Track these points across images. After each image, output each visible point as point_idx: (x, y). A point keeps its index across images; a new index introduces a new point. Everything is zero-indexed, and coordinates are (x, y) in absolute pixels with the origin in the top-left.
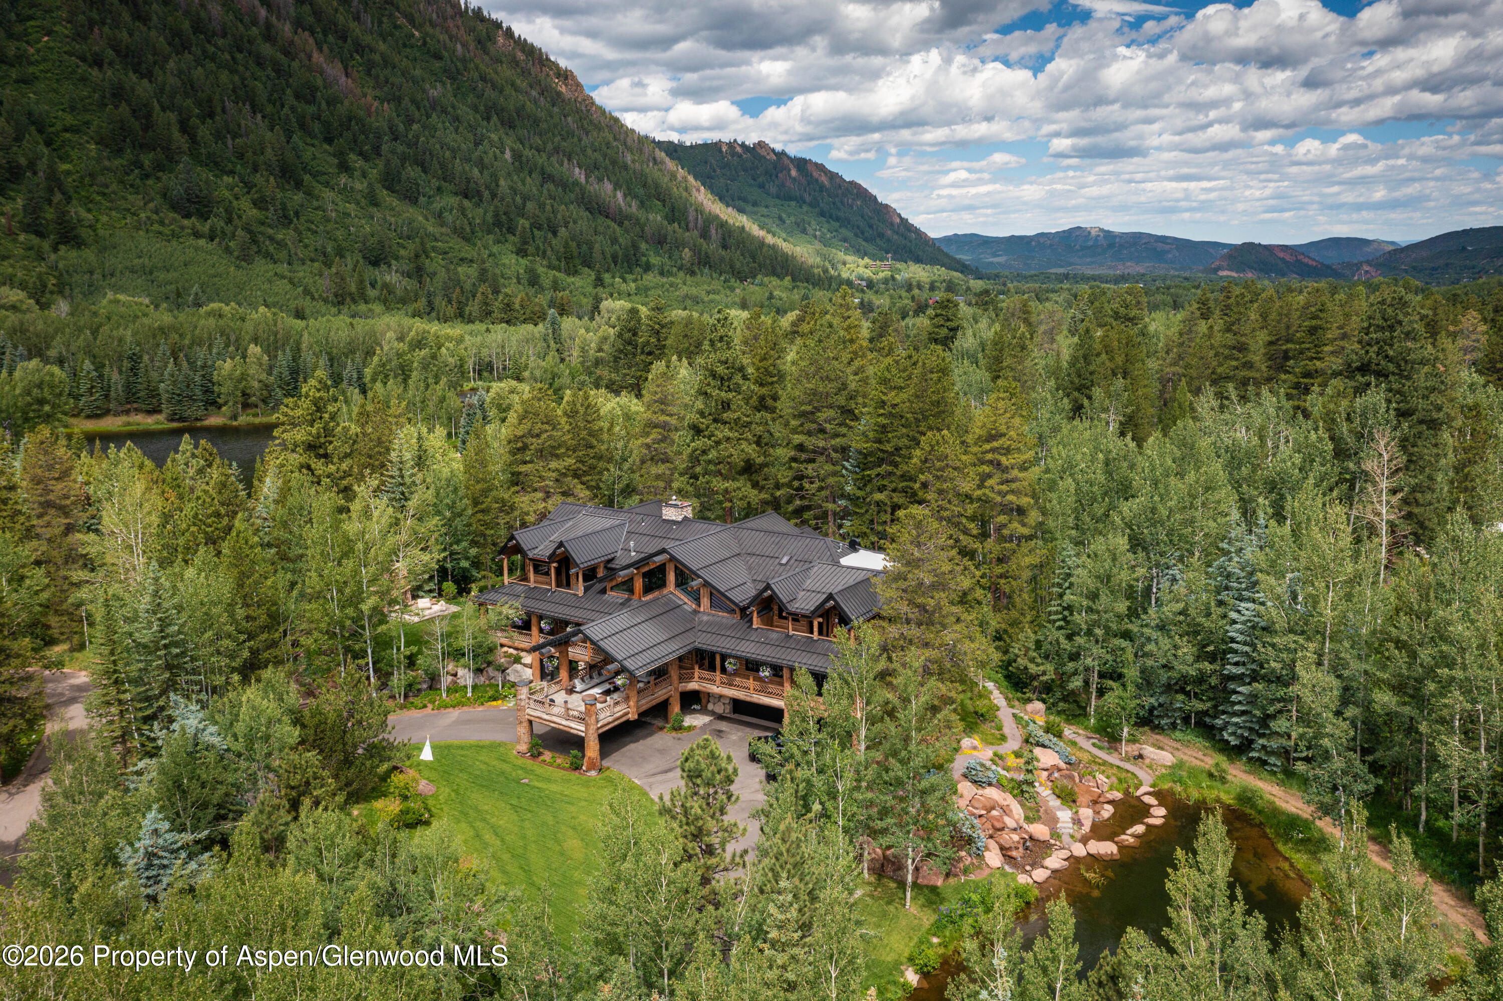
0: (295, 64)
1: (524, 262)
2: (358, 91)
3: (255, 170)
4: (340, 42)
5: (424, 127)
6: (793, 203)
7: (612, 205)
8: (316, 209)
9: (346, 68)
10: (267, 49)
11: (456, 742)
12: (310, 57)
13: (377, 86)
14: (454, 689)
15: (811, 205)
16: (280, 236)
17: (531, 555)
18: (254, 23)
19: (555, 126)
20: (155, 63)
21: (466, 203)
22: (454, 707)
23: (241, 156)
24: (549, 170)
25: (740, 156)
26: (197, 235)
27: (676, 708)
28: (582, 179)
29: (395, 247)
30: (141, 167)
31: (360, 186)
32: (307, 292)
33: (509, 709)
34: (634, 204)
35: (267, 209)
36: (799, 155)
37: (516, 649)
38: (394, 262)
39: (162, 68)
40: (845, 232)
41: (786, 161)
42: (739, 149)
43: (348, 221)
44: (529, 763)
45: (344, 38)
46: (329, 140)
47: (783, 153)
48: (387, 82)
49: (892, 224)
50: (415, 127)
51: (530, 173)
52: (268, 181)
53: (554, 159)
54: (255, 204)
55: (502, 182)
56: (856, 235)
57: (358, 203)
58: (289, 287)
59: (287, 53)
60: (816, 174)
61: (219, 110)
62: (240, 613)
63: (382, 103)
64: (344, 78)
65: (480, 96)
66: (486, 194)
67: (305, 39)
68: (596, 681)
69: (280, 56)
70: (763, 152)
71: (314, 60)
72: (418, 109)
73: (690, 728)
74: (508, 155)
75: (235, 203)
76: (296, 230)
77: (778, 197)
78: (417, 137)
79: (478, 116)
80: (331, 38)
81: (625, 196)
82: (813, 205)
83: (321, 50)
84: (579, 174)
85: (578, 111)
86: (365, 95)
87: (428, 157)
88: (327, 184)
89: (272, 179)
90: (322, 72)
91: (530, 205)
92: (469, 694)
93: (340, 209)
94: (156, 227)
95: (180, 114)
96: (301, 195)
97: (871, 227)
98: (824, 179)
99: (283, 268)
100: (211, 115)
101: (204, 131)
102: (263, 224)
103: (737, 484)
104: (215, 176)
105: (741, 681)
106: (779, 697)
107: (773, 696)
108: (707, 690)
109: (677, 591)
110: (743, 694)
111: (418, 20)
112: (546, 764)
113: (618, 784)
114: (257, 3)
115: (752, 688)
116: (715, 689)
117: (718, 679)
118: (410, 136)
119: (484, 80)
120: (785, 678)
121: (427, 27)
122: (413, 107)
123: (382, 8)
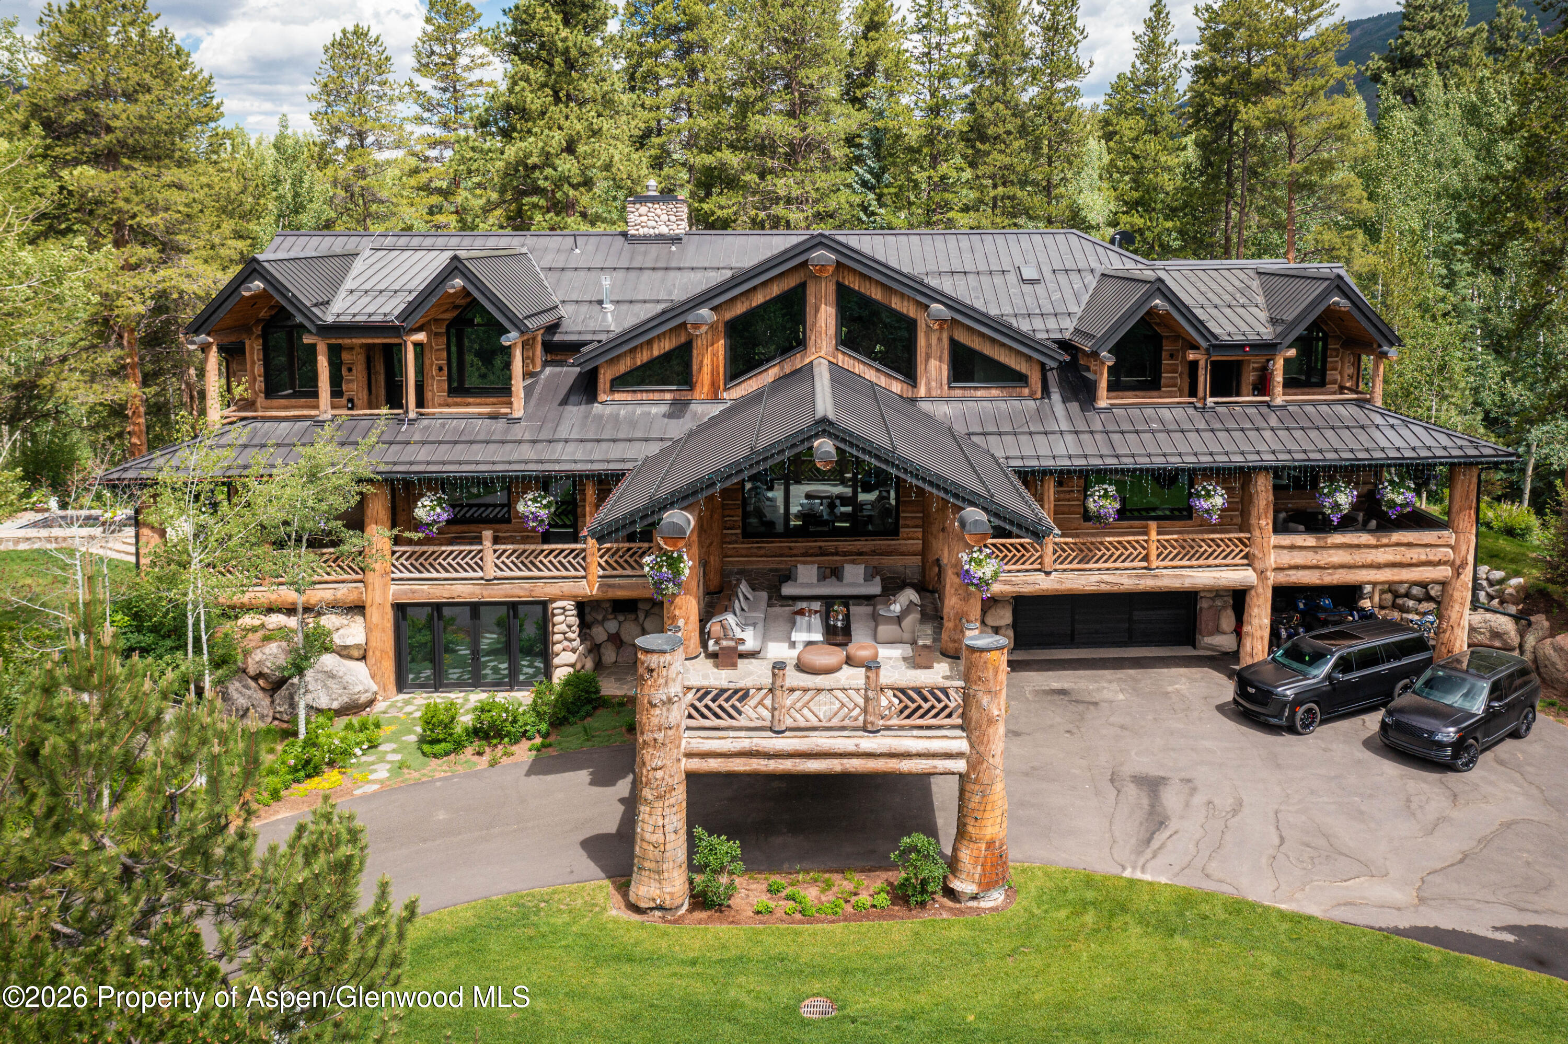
44: (728, 934)
105: (1119, 542)
106: (1237, 561)
107: (1218, 561)
108: (1017, 589)
109: (840, 356)
110: (1129, 576)
112: (792, 920)
113: (1120, 905)
115: (1154, 554)
116: (1041, 582)
117: (1047, 550)
120: (1261, 503)
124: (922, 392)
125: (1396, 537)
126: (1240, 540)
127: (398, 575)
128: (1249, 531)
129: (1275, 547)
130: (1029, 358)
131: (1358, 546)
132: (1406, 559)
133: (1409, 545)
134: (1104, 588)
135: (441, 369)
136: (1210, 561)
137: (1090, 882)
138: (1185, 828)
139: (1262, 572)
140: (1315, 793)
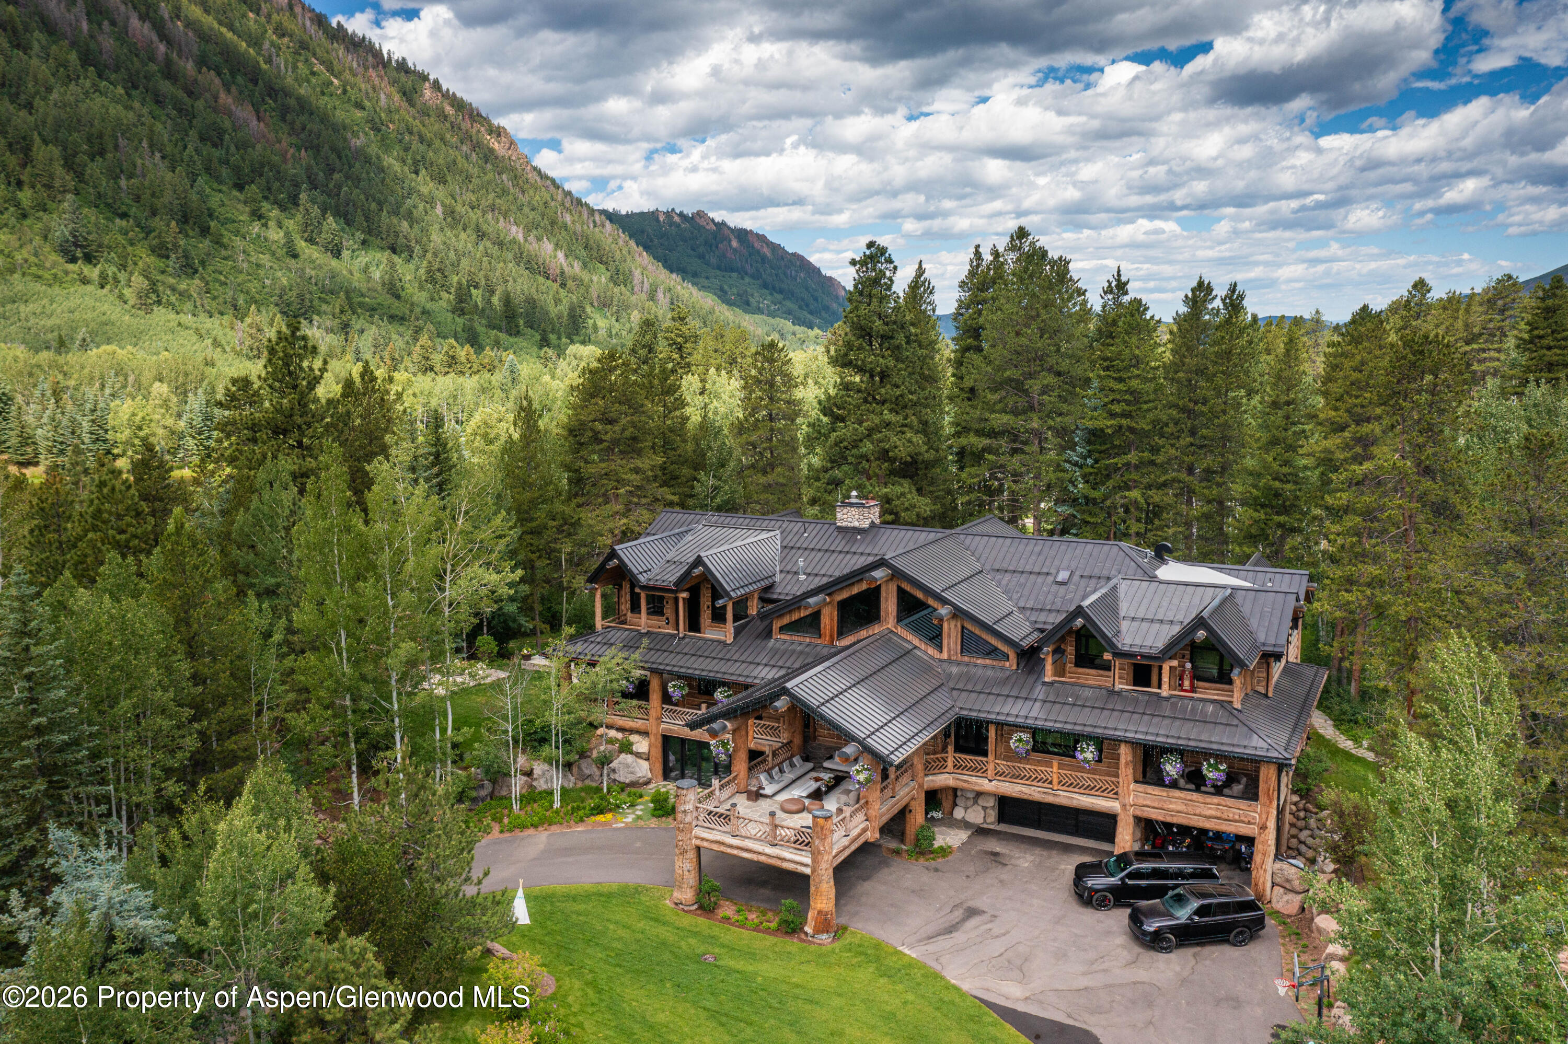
0: (200, 104)
1: (460, 321)
2: (272, 136)
3: (154, 213)
4: (250, 86)
5: (347, 177)
6: (735, 275)
7: (553, 265)
8: (225, 259)
9: (257, 112)
10: (166, 87)
11: (560, 888)
12: (216, 98)
13: (293, 132)
14: (531, 797)
15: (753, 277)
16: (183, 286)
17: (643, 579)
18: (152, 59)
19: (489, 183)
20: (37, 93)
21: (396, 258)
22: (535, 826)
23: (137, 199)
24: (484, 227)
25: (678, 226)
26: (85, 281)
27: (918, 817)
28: (520, 237)
29: (316, 303)
30: (18, 205)
31: (275, 235)
32: (216, 343)
33: (628, 827)
34: (577, 265)
35: (168, 257)
36: (740, 226)
37: (620, 729)
38: (315, 317)
39: (44, 99)
40: (789, 304)
41: (726, 232)
42: (677, 219)
43: (261, 273)
44: (702, 922)
45: (255, 82)
46: (240, 187)
47: (723, 224)
48: (304, 129)
49: (837, 297)
50: (336, 176)
51: (464, 230)
52: (168, 225)
53: (489, 216)
54: (153, 251)
55: (434, 237)
56: (801, 308)
57: (273, 254)
58: (195, 338)
59: (190, 94)
60: (757, 245)
61: (110, 146)
62: (184, 667)
63: (299, 150)
64: (255, 122)
65: (407, 149)
66: (417, 249)
67: (210, 78)
68: (789, 776)
69: (181, 94)
70: (702, 222)
71: (221, 101)
72: (340, 158)
73: (945, 851)
74: (439, 210)
75: (130, 249)
76: (202, 278)
77: (719, 268)
78: (339, 187)
79: (406, 169)
80: (240, 79)
81: (566, 256)
82: (756, 276)
83: (229, 91)
84: (517, 233)
85: (513, 169)
86: (279, 142)
87: (350, 208)
88: (237, 233)
89: (173, 223)
90: (230, 114)
91: (465, 263)
92: (557, 805)
93: (253, 259)
94: (34, 270)
95: (65, 149)
96: (207, 242)
97: (816, 299)
98: (766, 251)
99: (187, 319)
100: (102, 153)
101: (95, 169)
102: (163, 272)
103: (898, 489)
104: (107, 219)
105: (1035, 770)
106: (1110, 795)
107: (1097, 793)
108: (971, 786)
109: (899, 628)
110: (1039, 792)
111: (337, 68)
112: (733, 924)
113: (878, 959)
114: (155, 38)
115: (1055, 781)
116: (985, 785)
117: (991, 767)
118: (331, 186)
119: (411, 133)
120: (1123, 761)
121: (347, 75)
122: (334, 156)
123: (296, 53)
124: (945, 656)
126: (1112, 782)
127: (664, 720)
128: (1118, 778)
129: (1134, 791)
130: (1007, 646)
131: (1189, 801)
132: (1225, 816)
133: (1227, 807)
134: (1024, 797)
135: (709, 607)
136: (1092, 792)
137: (877, 946)
138: (959, 937)
139: (1124, 806)
140: (1055, 940)
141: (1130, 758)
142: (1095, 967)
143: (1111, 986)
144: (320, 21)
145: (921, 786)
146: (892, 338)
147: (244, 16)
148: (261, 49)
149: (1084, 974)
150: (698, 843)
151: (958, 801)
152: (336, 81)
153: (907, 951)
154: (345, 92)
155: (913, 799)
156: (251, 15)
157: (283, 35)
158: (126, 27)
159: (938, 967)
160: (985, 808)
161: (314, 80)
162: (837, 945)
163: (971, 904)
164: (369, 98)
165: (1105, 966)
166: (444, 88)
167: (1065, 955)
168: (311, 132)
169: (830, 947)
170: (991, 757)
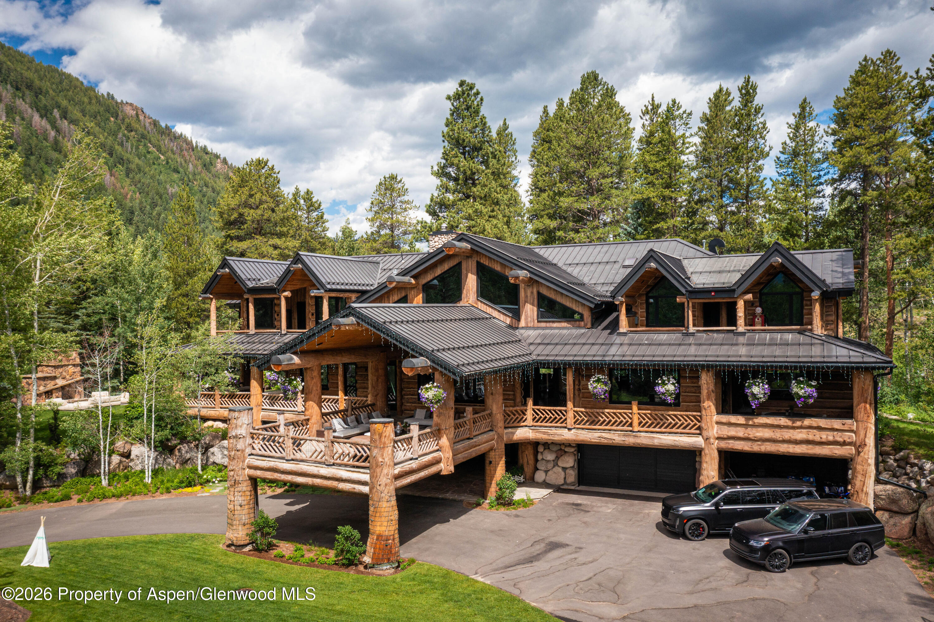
2: (119, 185)
5: (165, 209)
9: (111, 171)
13: (133, 183)
17: (250, 284)
27: (498, 469)
33: (212, 495)
44: (257, 564)
48: (139, 182)
50: (158, 208)
63: (135, 193)
64: (109, 177)
72: (161, 198)
73: (525, 503)
78: (159, 214)
86: (123, 188)
92: (147, 481)
105: (615, 413)
106: (693, 431)
107: (679, 430)
108: (551, 437)
109: (479, 303)
110: (619, 435)
111: (163, 149)
112: (287, 561)
113: (445, 586)
114: (49, 127)
115: (636, 422)
116: (566, 435)
117: (570, 414)
118: (154, 214)
119: (207, 186)
120: (704, 392)
121: (170, 154)
122: (157, 197)
123: (139, 141)
124: (522, 323)
125: (807, 422)
126: (694, 416)
127: (265, 407)
128: (700, 412)
129: (717, 423)
130: (583, 305)
131: (779, 427)
132: (817, 438)
133: (819, 428)
134: (604, 441)
135: (313, 315)
136: (674, 430)
137: (446, 575)
138: (541, 566)
139: (707, 439)
140: (649, 565)
141: (712, 387)
142: (700, 586)
143: (725, 603)
144: (155, 124)
145: (500, 437)
146: (481, 149)
147: (108, 119)
148: (116, 137)
149: (691, 593)
150: (252, 472)
151: (539, 465)
152: (162, 157)
153: (480, 579)
154: (168, 163)
155: (491, 449)
156: (112, 119)
157: (132, 131)
158: (31, 121)
159: (516, 592)
160: (564, 469)
161: (148, 156)
162: (399, 576)
163: (553, 539)
164: (183, 167)
165: (714, 585)
166: (230, 163)
167: (663, 577)
168: (143, 183)
169: (390, 578)
170: (570, 405)
